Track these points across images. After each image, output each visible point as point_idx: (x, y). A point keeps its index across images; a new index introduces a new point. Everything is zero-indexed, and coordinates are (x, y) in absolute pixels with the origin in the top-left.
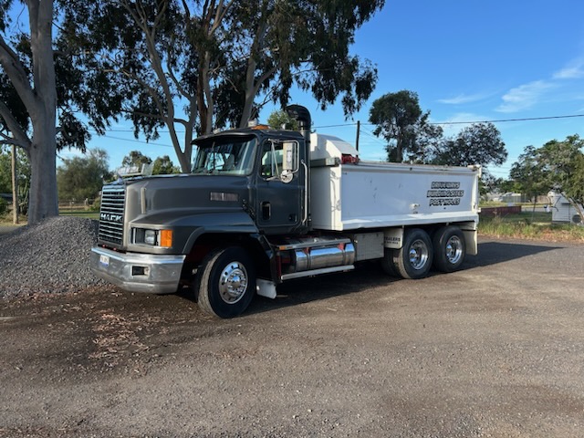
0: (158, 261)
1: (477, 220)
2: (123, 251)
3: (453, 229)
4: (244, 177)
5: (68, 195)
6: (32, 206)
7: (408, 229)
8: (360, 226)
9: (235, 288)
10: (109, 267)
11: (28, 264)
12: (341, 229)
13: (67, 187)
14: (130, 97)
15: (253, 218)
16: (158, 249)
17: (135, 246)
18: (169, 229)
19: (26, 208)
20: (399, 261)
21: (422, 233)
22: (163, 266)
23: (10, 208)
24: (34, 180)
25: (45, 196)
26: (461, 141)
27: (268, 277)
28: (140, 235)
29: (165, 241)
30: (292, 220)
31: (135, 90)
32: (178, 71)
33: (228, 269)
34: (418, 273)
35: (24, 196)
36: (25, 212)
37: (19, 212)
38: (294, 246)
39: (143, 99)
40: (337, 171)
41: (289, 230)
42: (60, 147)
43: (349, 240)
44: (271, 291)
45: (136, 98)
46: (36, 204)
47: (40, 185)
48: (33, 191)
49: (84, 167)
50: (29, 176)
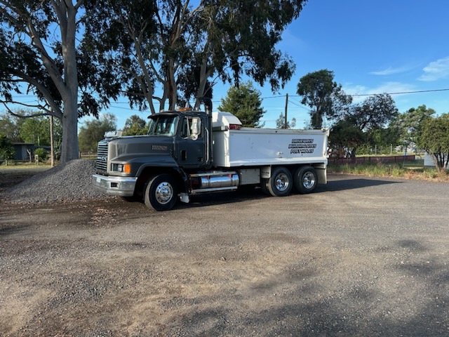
0: (124, 180)
1: (326, 163)
2: (107, 175)
3: (308, 167)
4: (171, 137)
5: (88, 147)
6: (64, 153)
7: (274, 167)
8: (241, 165)
9: (164, 196)
10: (101, 184)
11: (61, 185)
12: (229, 166)
13: (87, 141)
14: (126, 81)
15: (176, 159)
16: (124, 174)
17: (112, 172)
18: (128, 164)
19: (60, 156)
20: (269, 185)
21: (284, 169)
22: (127, 182)
23: (49, 156)
24: (65, 137)
25: (71, 147)
26: (366, 107)
27: (184, 191)
28: (115, 167)
29: (127, 170)
30: (200, 160)
31: (130, 76)
32: (159, 62)
33: (161, 185)
34: (282, 193)
35: (58, 148)
36: (59, 159)
37: (55, 158)
38: (200, 175)
39: (134, 82)
40: (227, 133)
41: (198, 166)
42: (80, 116)
43: (234, 173)
44: (186, 199)
45: (130, 81)
46: (65, 153)
47: (68, 141)
48: (64, 144)
49: (99, 127)
50: (61, 134)
